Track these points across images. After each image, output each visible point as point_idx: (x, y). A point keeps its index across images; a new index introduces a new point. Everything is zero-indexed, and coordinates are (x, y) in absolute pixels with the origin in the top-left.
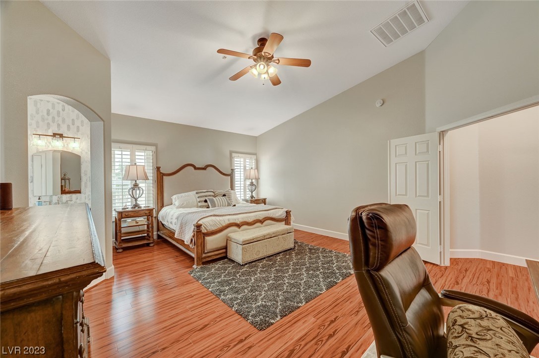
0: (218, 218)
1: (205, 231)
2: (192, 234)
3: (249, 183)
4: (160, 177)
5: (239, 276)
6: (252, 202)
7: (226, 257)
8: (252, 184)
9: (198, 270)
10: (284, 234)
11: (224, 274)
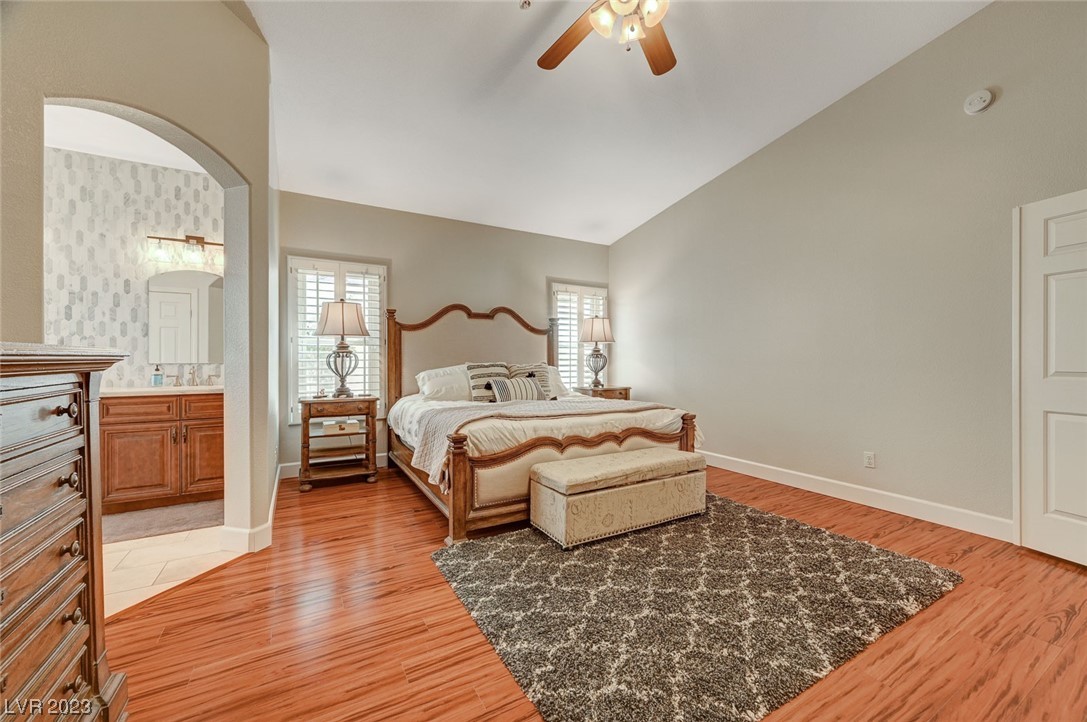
0: (508, 423)
1: (477, 454)
2: (444, 459)
3: (590, 352)
4: (395, 331)
5: (557, 580)
6: (595, 393)
7: (526, 523)
8: (596, 354)
9: (455, 550)
10: (680, 474)
11: (518, 571)
